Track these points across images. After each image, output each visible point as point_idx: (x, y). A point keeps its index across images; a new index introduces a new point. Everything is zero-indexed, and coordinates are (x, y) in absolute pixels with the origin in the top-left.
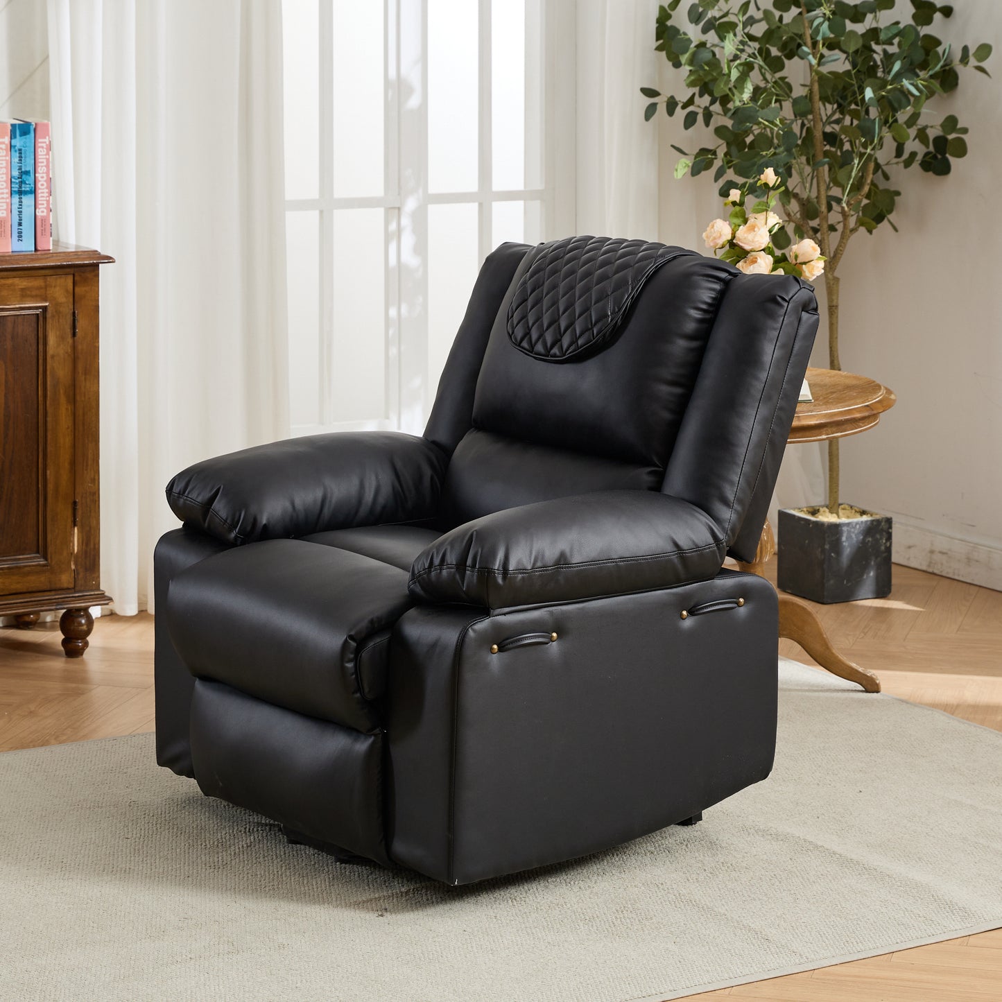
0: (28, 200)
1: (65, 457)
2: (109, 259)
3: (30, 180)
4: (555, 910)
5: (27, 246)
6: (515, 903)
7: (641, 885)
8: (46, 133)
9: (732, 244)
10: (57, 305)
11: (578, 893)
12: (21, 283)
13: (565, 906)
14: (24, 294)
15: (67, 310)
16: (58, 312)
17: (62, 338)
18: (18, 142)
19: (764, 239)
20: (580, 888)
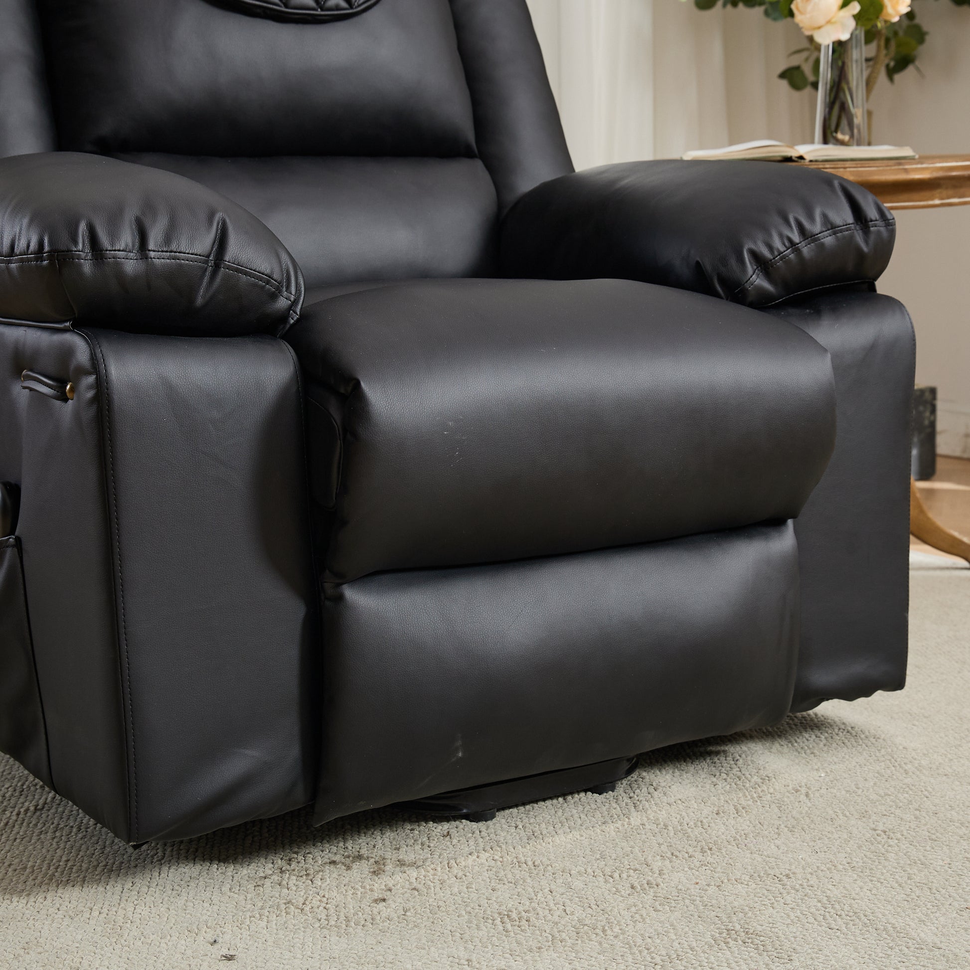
4: (591, 940)
6: (509, 926)
7: (747, 878)
11: (631, 900)
13: (609, 932)
20: (633, 887)
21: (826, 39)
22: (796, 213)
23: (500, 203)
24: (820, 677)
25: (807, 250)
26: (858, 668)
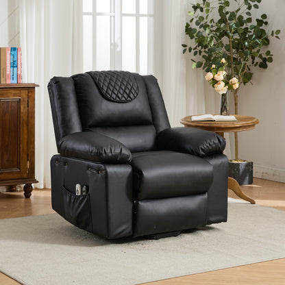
0: (15, 69)
1: (25, 141)
2: (38, 86)
3: (16, 63)
5: (15, 82)
8: (20, 50)
9: (213, 79)
10: (24, 98)
12: (14, 92)
14: (14, 95)
15: (26, 100)
16: (24, 101)
17: (24, 107)
18: (13, 53)
19: (222, 78)
21: (221, 93)
22: (208, 141)
23: (157, 133)
24: (212, 219)
25: (210, 147)
26: (218, 218)
